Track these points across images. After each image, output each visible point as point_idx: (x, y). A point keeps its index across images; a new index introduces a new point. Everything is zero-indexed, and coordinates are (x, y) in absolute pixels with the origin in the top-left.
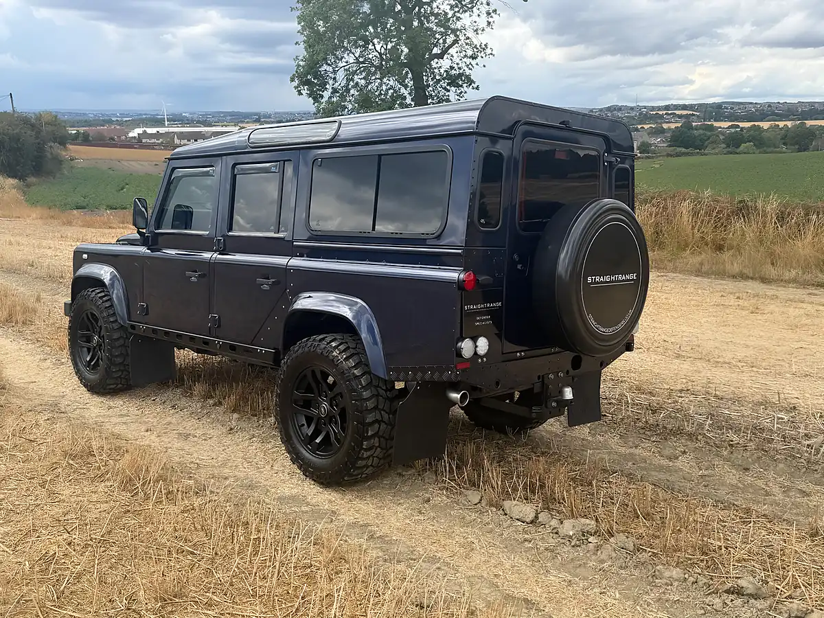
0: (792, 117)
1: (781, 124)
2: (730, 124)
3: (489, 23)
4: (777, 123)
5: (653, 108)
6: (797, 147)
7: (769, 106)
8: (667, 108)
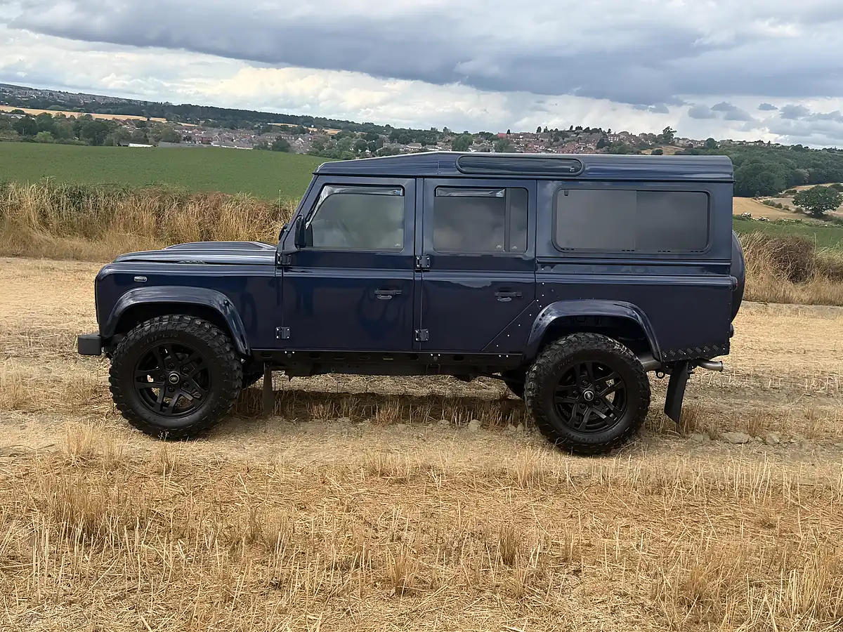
0: (76, 108)
1: (68, 114)
2: (14, 109)
4: (63, 113)
6: (91, 139)
7: (51, 94)
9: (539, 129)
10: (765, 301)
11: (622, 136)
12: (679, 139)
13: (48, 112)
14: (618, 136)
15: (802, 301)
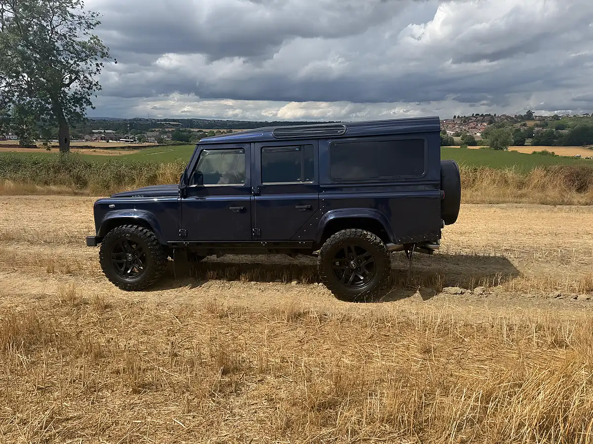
0: (225, 127)
2: (198, 130)
3: (98, 70)
4: (220, 130)
5: (158, 120)
8: (165, 120)
9: (455, 117)
10: (555, 204)
11: (502, 117)
12: (536, 116)
13: (212, 130)
14: (500, 117)
15: (579, 203)
